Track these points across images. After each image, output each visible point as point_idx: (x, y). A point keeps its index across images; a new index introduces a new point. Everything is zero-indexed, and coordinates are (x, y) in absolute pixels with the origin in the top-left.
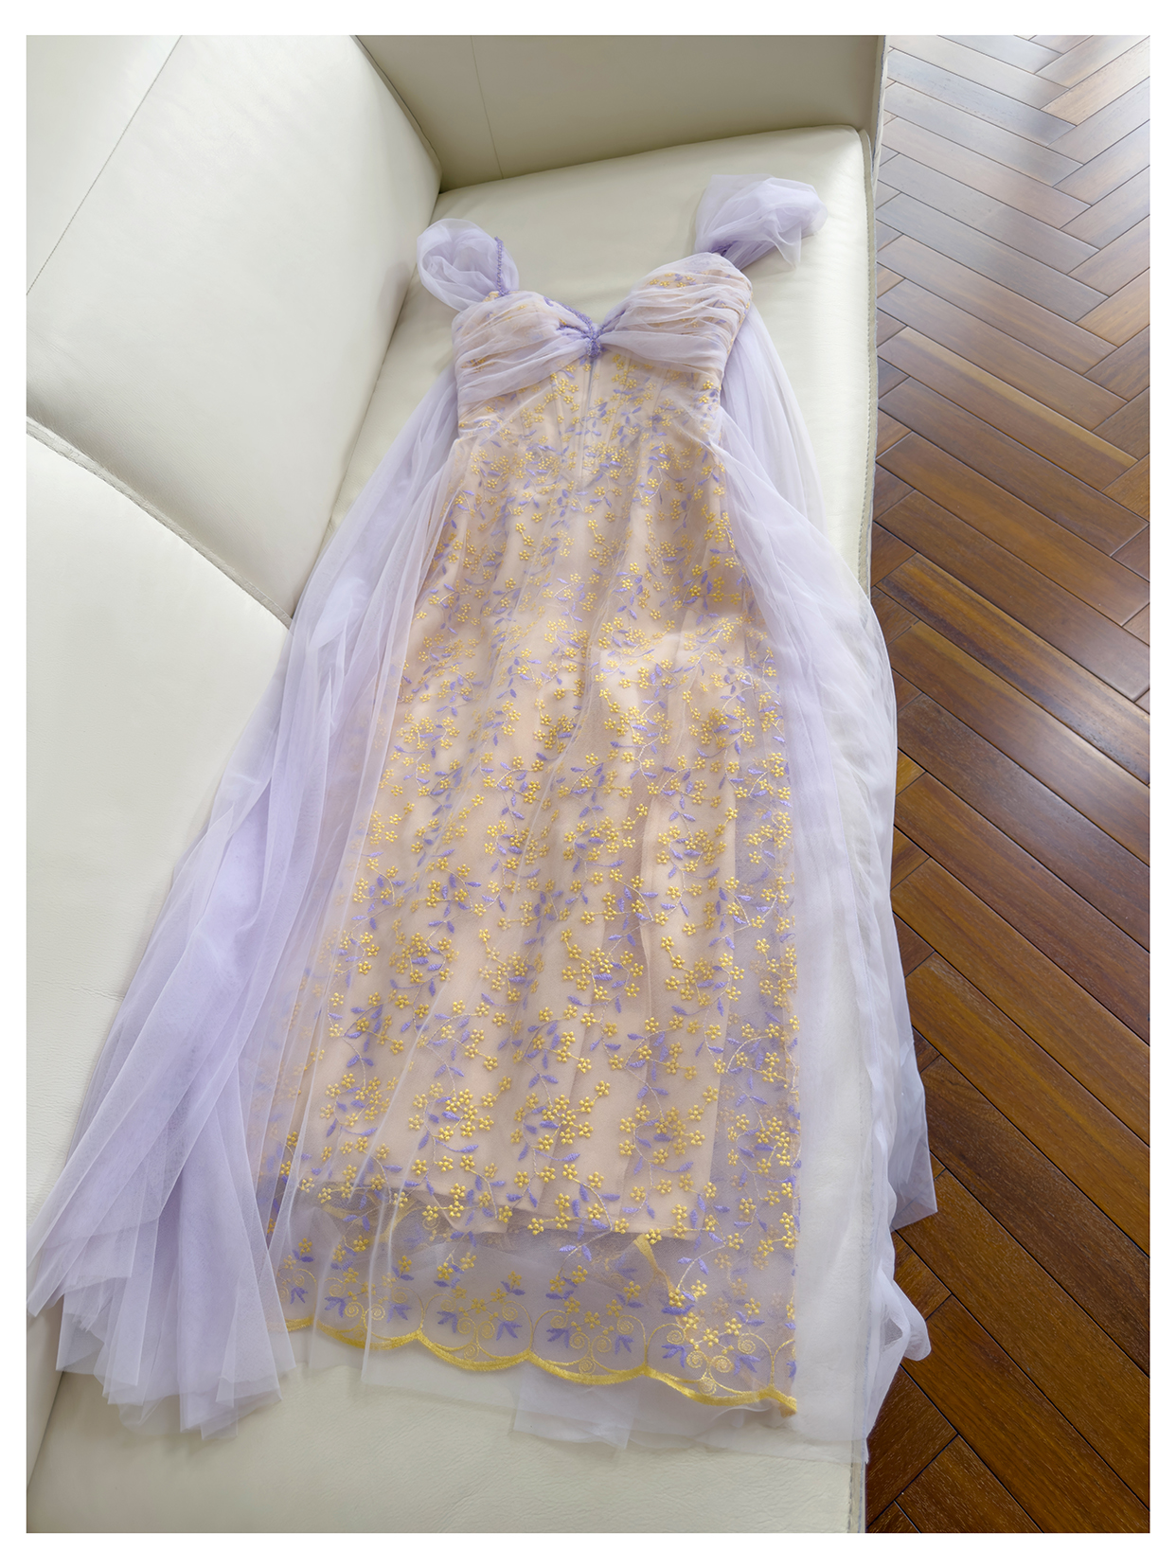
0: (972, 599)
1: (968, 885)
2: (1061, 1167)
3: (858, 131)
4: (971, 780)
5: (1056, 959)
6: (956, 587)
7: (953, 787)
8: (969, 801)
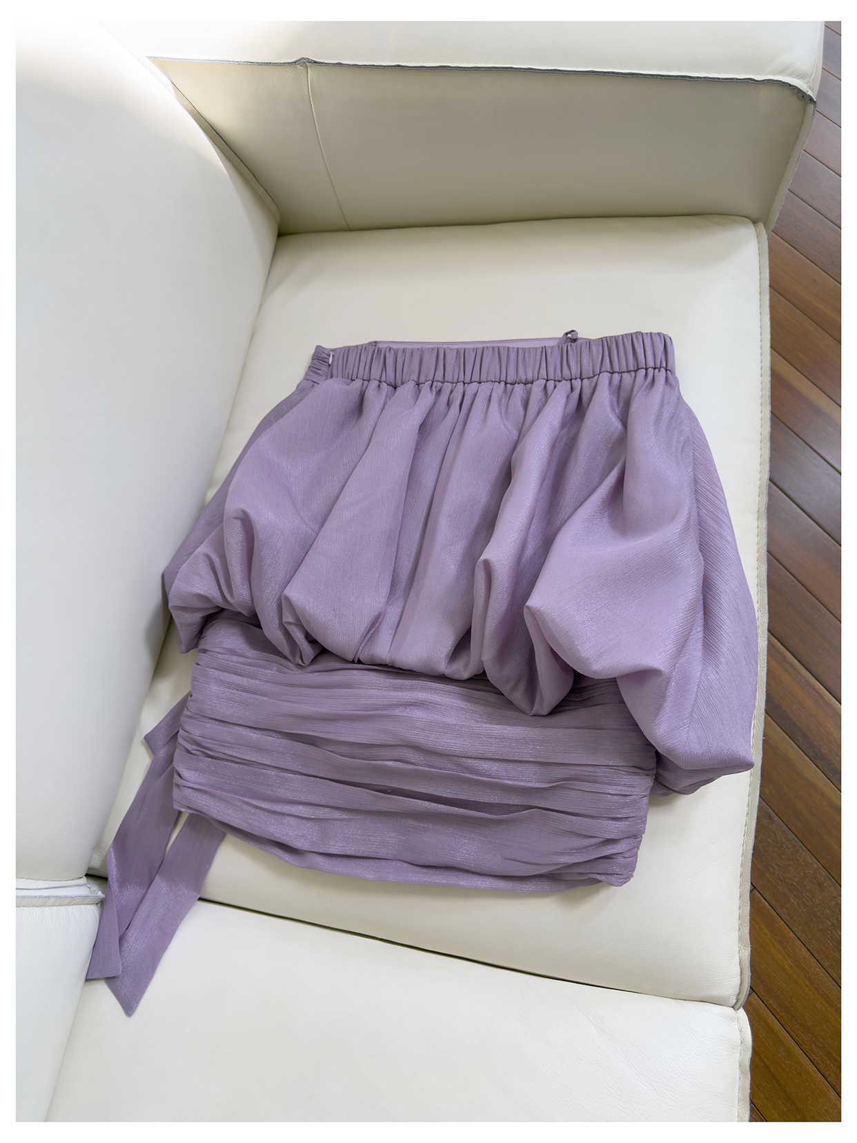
1: (789, 1029)
3: (755, 222)
4: (798, 903)
6: (793, 667)
7: (779, 910)
8: (794, 929)
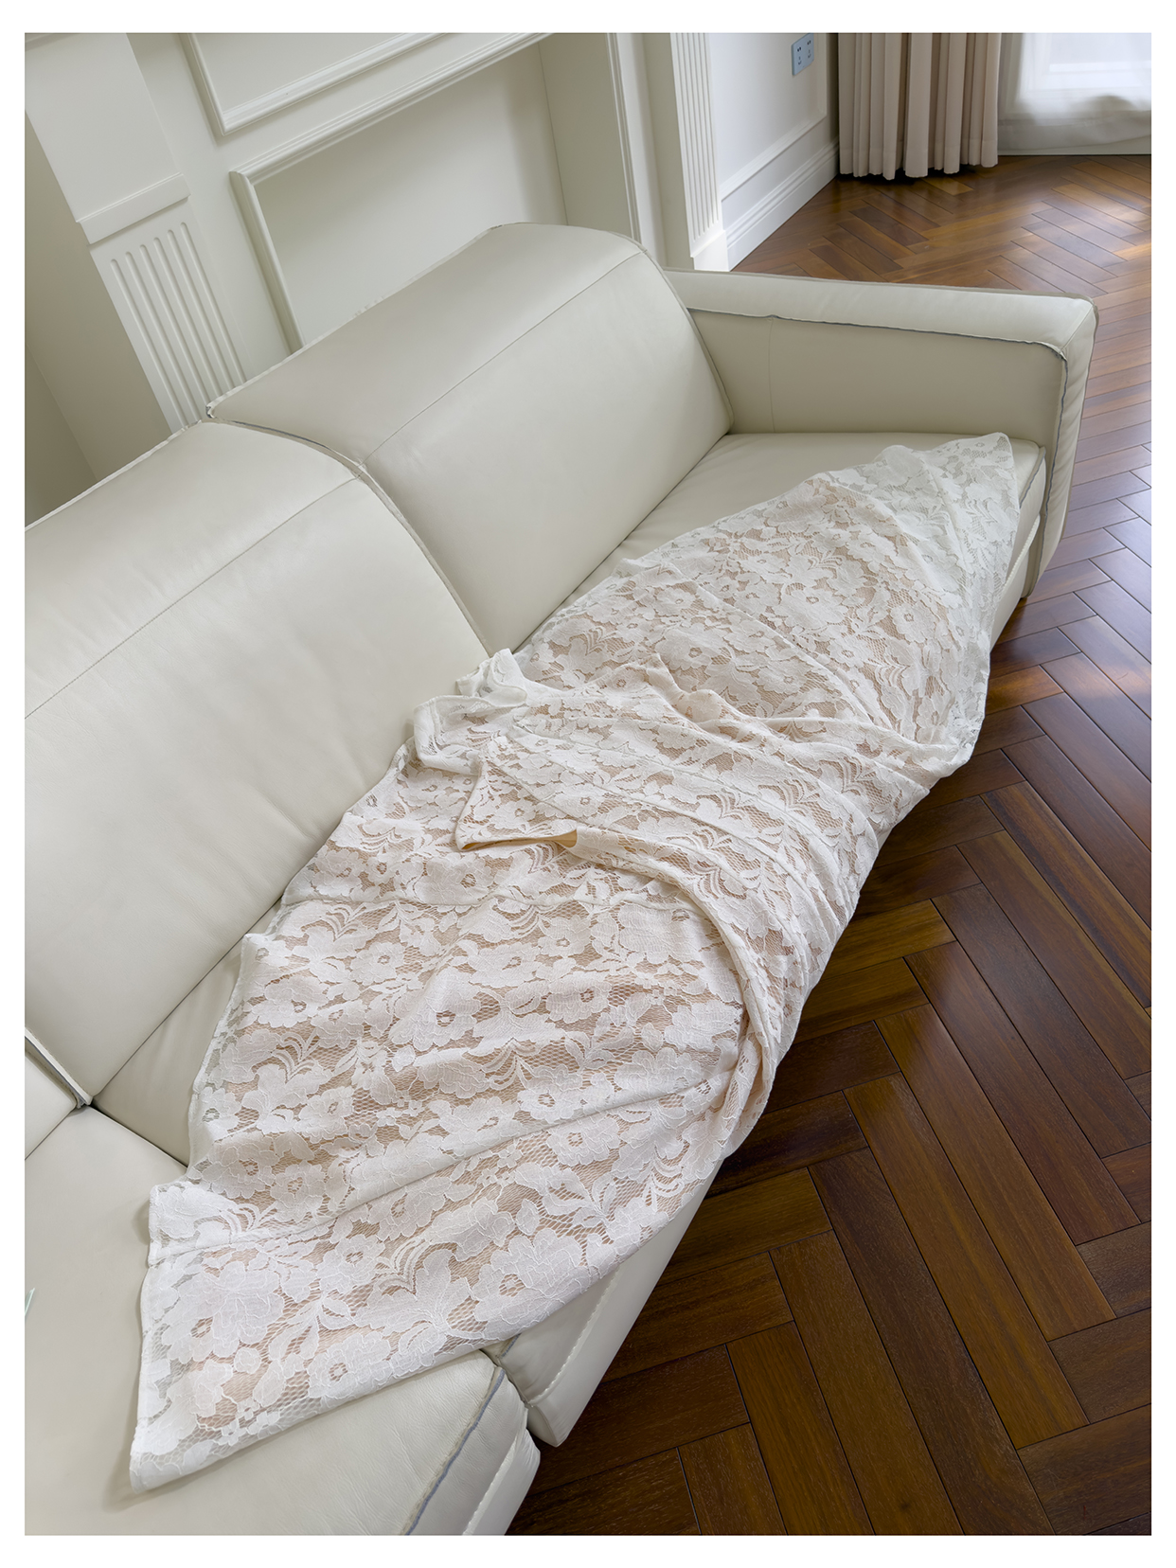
0: (1057, 827)
2: (929, 1265)
5: (999, 1112)
7: (973, 959)
